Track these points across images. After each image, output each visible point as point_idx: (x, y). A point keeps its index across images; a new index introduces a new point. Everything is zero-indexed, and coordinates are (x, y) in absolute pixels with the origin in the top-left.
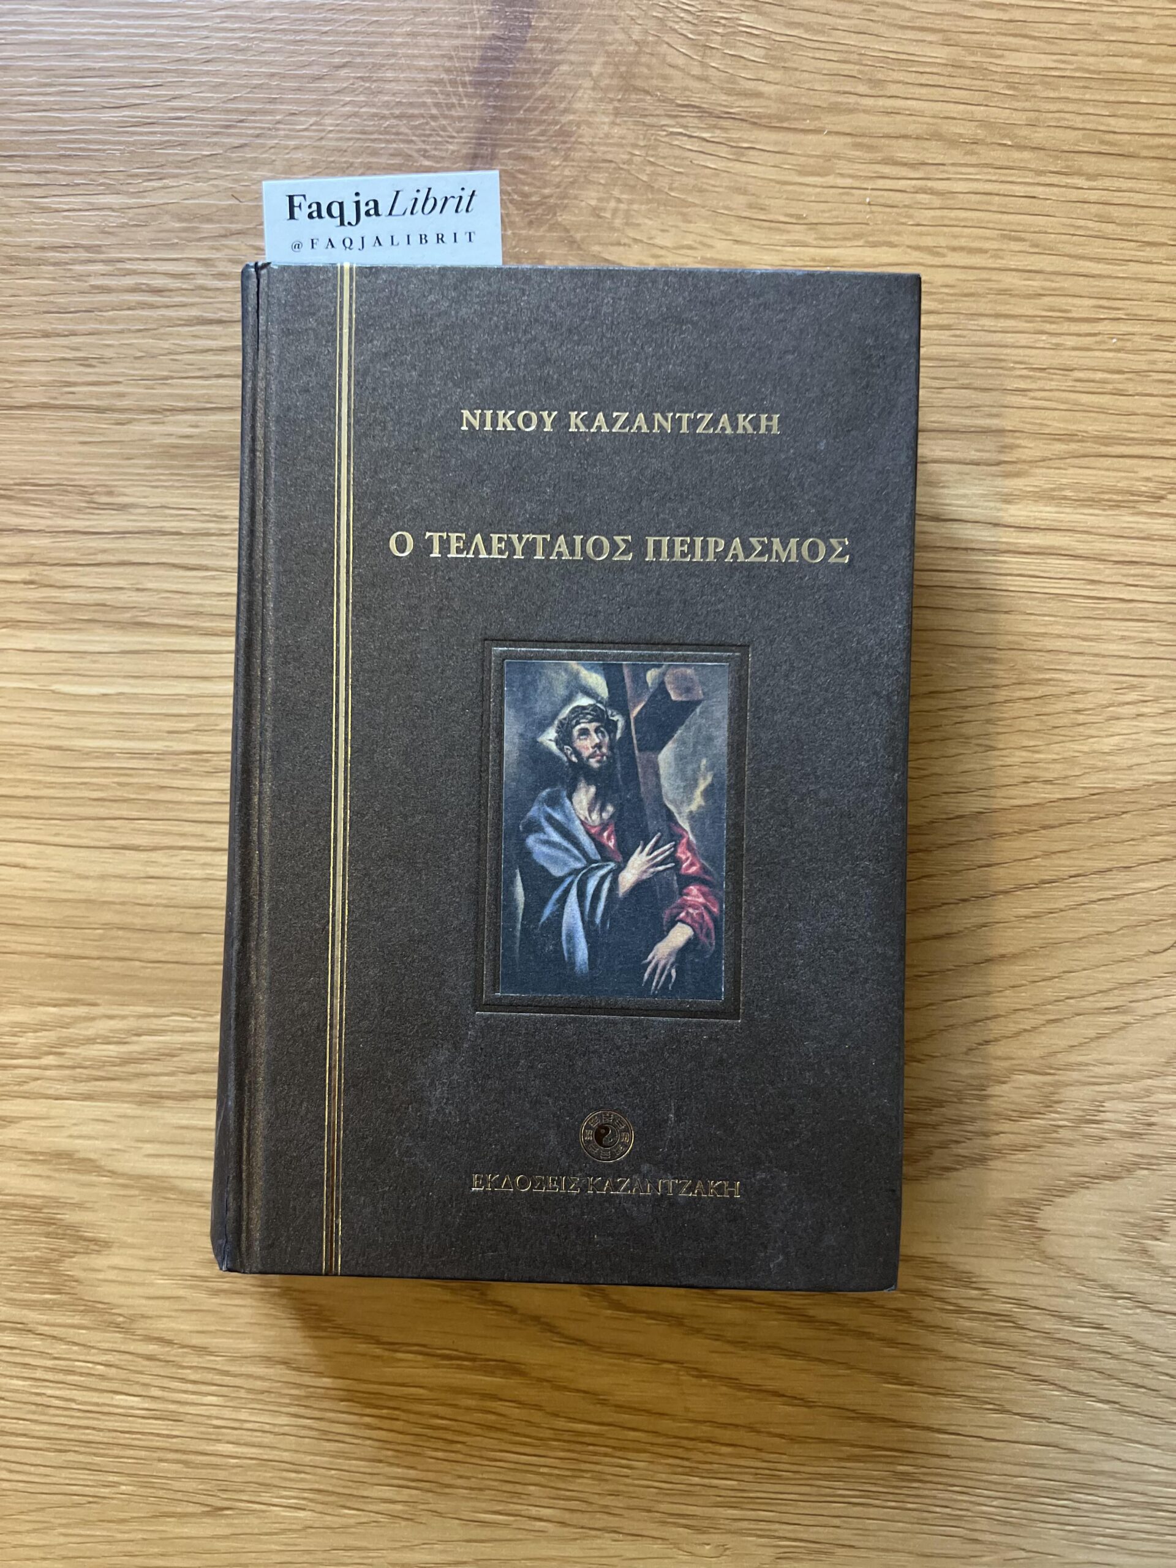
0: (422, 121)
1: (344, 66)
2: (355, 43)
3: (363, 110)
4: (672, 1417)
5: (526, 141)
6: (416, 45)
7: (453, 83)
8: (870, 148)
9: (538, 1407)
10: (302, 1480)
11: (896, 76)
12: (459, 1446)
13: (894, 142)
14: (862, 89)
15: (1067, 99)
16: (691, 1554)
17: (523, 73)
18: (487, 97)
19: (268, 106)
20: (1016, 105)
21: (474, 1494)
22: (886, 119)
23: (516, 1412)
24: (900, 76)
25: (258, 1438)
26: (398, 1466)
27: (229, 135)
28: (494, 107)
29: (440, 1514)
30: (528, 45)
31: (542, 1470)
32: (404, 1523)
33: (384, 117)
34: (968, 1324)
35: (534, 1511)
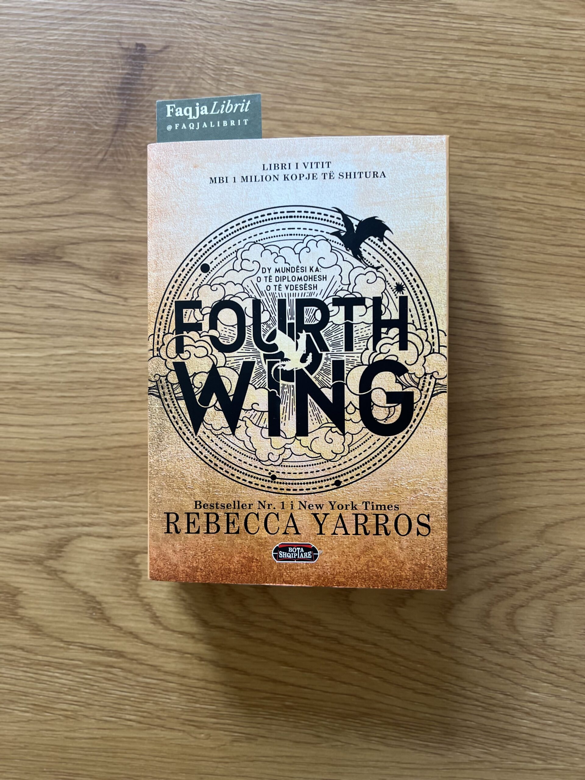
0: (95, 109)
1: (62, 84)
2: (67, 75)
3: (70, 104)
4: (189, 678)
5: (140, 119)
6: (93, 76)
7: (109, 93)
8: (289, 127)
9: (130, 672)
10: (28, 700)
11: (300, 95)
12: (96, 687)
13: (299, 124)
14: (286, 101)
15: (376, 107)
16: (195, 738)
17: (139, 90)
18: (124, 100)
19: (29, 102)
20: (353, 109)
21: (102, 709)
22: (297, 114)
23: (121, 674)
24: (304, 96)
25: (9, 680)
26: (69, 695)
27: (12, 114)
28: (127, 105)
29: (87, 717)
30: (142, 78)
31: (132, 699)
32: (71, 720)
33: (79, 108)
34: (318, 641)
35: (128, 717)
